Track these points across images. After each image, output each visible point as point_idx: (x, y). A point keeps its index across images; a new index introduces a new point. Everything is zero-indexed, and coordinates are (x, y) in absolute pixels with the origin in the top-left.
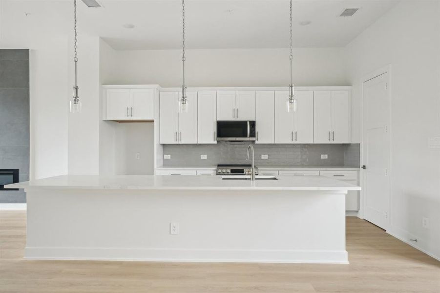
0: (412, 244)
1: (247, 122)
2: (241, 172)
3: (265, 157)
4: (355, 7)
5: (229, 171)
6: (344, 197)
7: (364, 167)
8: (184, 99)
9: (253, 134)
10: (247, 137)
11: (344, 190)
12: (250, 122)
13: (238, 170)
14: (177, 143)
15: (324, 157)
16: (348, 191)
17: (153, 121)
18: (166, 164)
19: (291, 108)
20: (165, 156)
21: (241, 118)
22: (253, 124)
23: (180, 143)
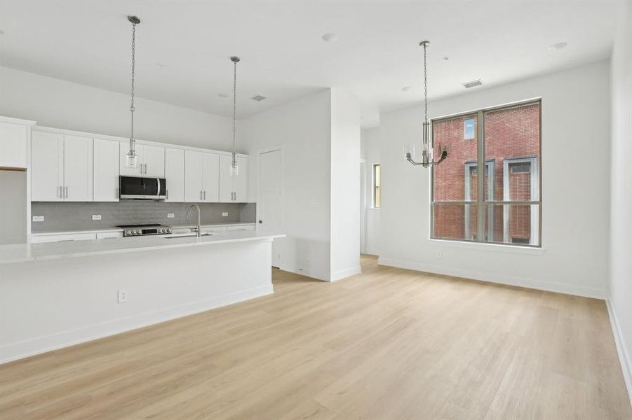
0: (299, 273)
1: (156, 179)
2: (154, 232)
3: (171, 216)
4: (264, 96)
5: (141, 232)
6: (271, 243)
7: (261, 222)
8: (132, 153)
9: (163, 192)
10: (156, 195)
11: (271, 238)
12: (160, 179)
13: (150, 230)
14: (62, 200)
15: (225, 214)
16: (274, 239)
17: (24, 170)
18: (37, 228)
19: (234, 173)
20: (34, 217)
21: (149, 175)
22: (163, 181)
23: (66, 200)
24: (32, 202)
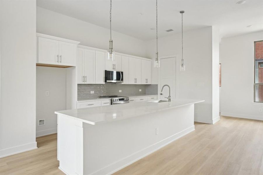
5: (118, 100)
10: (120, 80)
15: (140, 90)
22: (122, 73)
24: (78, 85)
